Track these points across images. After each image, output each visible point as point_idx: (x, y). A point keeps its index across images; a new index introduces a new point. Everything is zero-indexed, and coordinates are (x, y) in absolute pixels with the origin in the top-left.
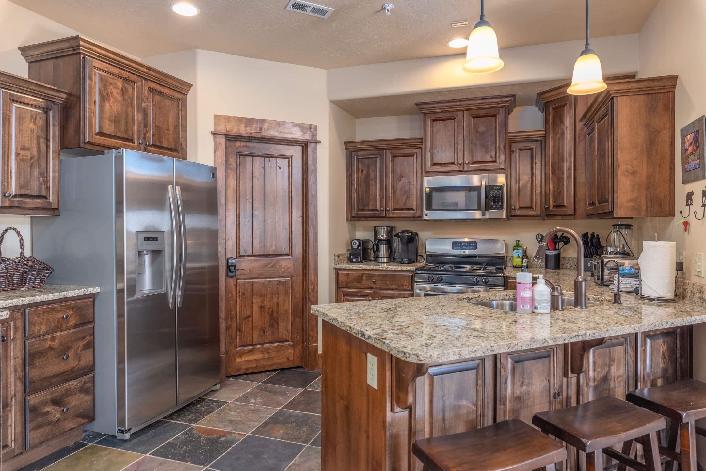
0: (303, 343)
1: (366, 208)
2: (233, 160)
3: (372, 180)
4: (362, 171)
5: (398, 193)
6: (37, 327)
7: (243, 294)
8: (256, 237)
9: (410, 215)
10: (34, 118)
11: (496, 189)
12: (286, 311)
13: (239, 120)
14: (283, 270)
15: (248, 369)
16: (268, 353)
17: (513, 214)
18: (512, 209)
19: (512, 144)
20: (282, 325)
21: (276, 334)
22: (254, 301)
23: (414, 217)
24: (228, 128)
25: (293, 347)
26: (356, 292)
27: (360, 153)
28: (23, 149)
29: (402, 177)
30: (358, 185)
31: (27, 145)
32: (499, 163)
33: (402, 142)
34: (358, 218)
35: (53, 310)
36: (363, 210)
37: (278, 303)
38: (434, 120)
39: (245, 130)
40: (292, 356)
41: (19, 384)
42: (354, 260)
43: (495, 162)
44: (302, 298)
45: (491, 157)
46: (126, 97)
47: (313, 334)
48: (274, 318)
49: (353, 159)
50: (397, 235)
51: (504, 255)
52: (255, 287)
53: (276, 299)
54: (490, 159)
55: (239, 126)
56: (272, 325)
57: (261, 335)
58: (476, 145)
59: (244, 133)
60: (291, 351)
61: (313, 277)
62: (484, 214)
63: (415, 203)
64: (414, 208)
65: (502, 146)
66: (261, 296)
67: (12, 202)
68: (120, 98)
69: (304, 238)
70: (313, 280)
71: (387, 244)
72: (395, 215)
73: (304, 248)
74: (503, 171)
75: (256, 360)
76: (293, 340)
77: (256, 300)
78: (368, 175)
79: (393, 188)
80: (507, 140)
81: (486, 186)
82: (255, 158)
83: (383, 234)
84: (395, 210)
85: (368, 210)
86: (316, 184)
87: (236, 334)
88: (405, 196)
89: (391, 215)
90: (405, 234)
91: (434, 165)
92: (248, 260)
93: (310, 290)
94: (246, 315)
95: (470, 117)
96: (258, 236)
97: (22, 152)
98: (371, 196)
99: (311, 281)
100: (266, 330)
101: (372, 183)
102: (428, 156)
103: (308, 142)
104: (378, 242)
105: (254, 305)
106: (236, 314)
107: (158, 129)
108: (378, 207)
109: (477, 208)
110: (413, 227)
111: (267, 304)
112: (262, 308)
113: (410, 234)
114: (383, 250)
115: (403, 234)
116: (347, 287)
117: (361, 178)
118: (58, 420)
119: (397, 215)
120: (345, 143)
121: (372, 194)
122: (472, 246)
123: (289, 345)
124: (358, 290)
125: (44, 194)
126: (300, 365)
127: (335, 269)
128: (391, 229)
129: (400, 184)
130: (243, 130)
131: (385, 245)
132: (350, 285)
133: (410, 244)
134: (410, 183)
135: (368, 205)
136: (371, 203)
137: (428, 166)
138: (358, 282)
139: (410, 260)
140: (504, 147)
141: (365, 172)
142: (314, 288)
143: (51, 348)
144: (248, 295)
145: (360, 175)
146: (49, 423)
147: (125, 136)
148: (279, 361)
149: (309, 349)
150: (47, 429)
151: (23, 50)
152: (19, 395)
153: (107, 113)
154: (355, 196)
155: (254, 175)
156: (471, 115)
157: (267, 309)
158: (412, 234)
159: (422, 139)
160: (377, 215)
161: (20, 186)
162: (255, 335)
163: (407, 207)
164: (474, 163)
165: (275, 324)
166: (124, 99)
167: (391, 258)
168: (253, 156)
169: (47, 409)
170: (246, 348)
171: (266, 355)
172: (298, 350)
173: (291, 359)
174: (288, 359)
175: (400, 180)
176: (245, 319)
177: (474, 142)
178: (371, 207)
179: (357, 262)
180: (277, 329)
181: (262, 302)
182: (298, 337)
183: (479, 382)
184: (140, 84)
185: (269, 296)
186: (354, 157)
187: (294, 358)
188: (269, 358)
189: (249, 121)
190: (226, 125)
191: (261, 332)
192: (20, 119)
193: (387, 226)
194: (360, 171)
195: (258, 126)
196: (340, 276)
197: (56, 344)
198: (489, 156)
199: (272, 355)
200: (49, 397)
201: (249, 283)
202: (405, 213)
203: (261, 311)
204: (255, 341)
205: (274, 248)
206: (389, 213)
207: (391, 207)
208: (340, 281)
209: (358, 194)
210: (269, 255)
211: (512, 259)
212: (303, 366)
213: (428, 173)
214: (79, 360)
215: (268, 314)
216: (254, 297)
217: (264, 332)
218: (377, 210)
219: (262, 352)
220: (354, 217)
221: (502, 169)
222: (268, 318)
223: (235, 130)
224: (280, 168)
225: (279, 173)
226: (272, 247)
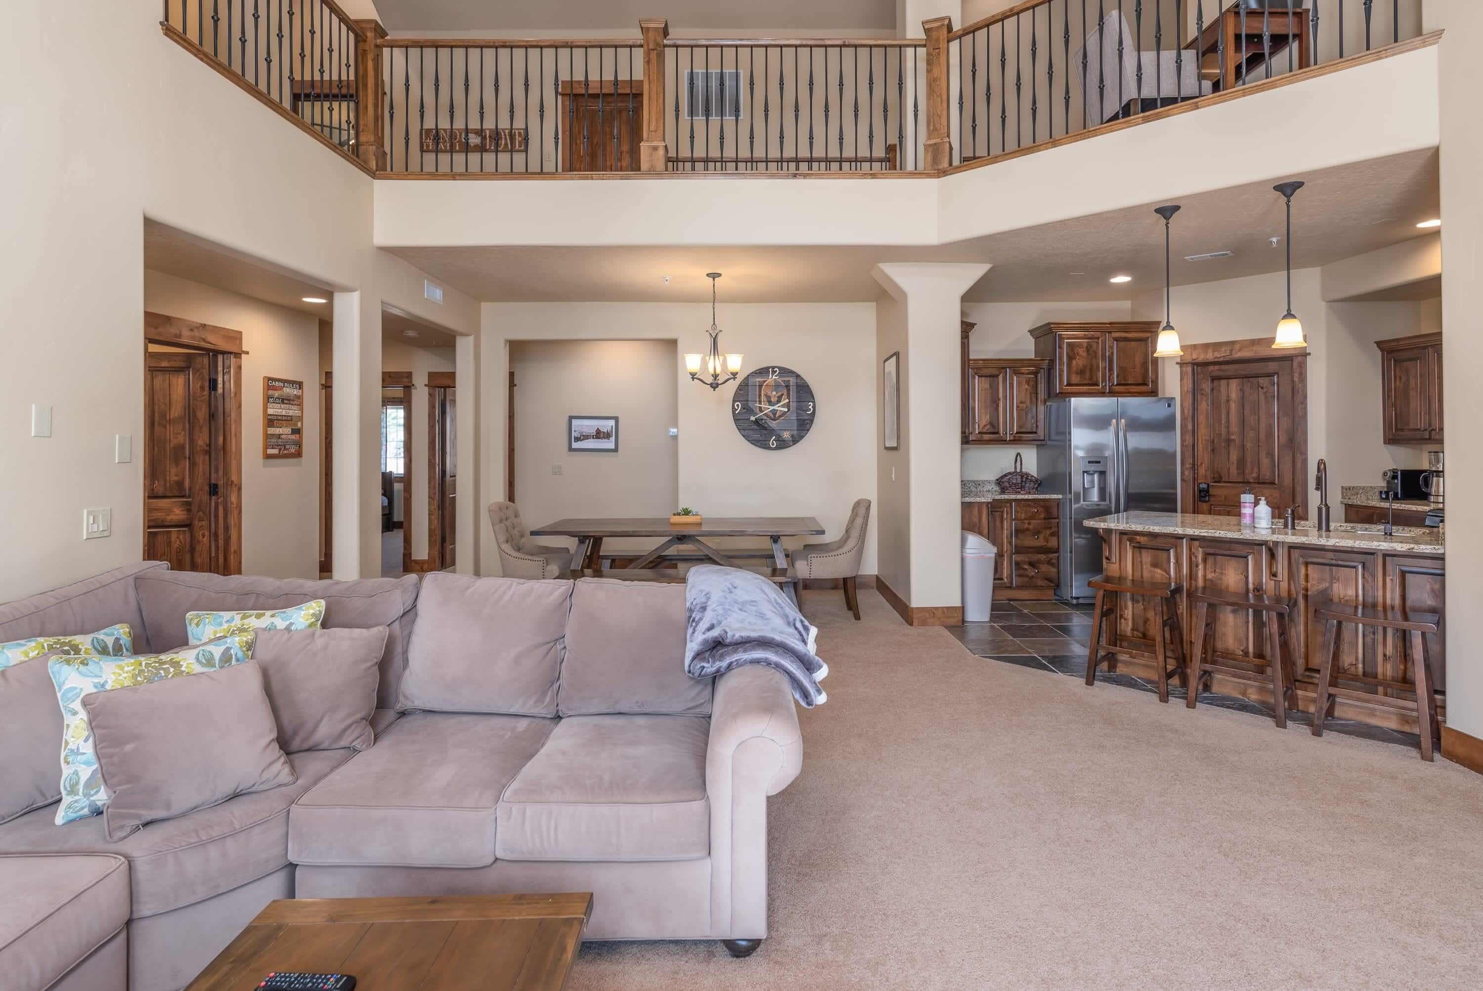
1: (1407, 428)
2: (1207, 386)
4: (1400, 378)
6: (1019, 514)
10: (1028, 382)
13: (1206, 346)
24: (1195, 357)
28: (1021, 403)
30: (1396, 397)
31: (1023, 400)
35: (1029, 505)
36: (1404, 430)
39: (1213, 355)
41: (1009, 545)
46: (1091, 352)
49: (1389, 362)
55: (1207, 352)
59: (1211, 358)
67: (1015, 437)
68: (1085, 354)
78: (1406, 385)
82: (1231, 381)
85: (1409, 430)
96: (1235, 462)
97: (1021, 405)
98: (1413, 413)
104: (1428, 474)
107: (1122, 370)
118: (1033, 577)
125: (1035, 430)
130: (1210, 356)
135: (1408, 423)
143: (1028, 529)
146: (1027, 576)
147: (1090, 382)
150: (1026, 579)
151: (1031, 332)
152: (1009, 552)
153: (1074, 369)
154: (1392, 412)
155: (1230, 398)
161: (1019, 426)
166: (1088, 354)
168: (1227, 378)
169: (1026, 567)
184: (1103, 338)
189: (1217, 346)
190: (1192, 354)
192: (1019, 383)
194: (1398, 378)
195: (1229, 348)
197: (1031, 527)
200: (1027, 560)
205: (1254, 475)
210: (1248, 483)
214: (1047, 542)
218: (1420, 430)
220: (1396, 439)
223: (1202, 357)
224: (1262, 388)
225: (1260, 393)
226: (1252, 473)
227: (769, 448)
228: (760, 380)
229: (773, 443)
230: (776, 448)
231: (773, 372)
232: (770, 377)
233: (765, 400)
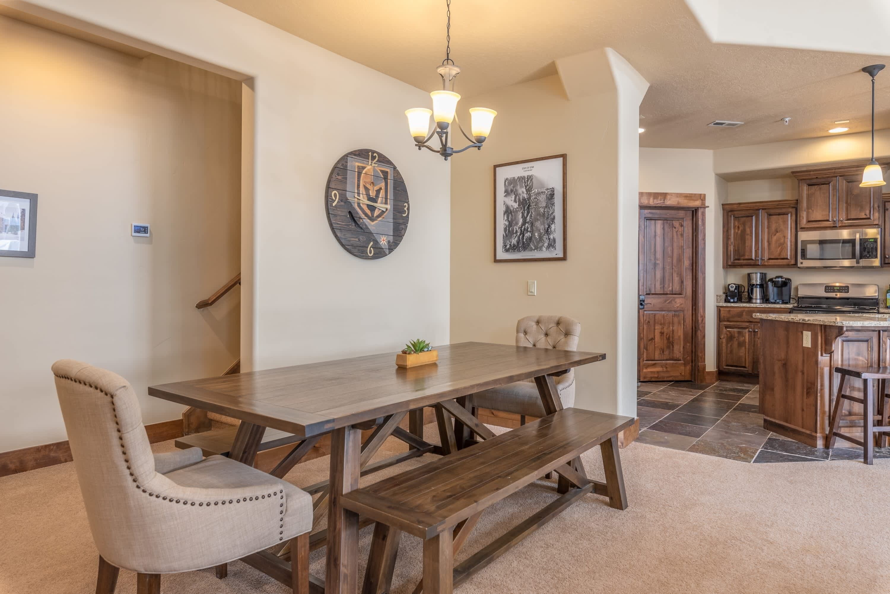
0: (692, 362)
1: (742, 258)
2: (642, 224)
3: (748, 234)
4: (738, 227)
5: (773, 245)
7: (649, 322)
8: (658, 280)
9: (785, 263)
11: (870, 241)
12: (679, 337)
13: (650, 194)
14: (677, 305)
15: (651, 378)
16: (666, 368)
17: (886, 262)
18: (887, 258)
19: (886, 203)
20: (676, 347)
21: (671, 354)
22: (656, 327)
23: (788, 265)
25: (685, 365)
26: (736, 325)
27: (735, 212)
29: (777, 232)
30: (735, 239)
32: (873, 219)
33: (778, 203)
34: (734, 266)
36: (739, 259)
37: (673, 331)
38: (809, 185)
39: (653, 202)
40: (683, 371)
42: (732, 300)
43: (869, 218)
44: (691, 327)
45: (866, 215)
47: (702, 356)
48: (670, 342)
49: (729, 218)
50: (771, 280)
51: (877, 297)
52: (657, 318)
53: (672, 328)
54: (865, 217)
55: (649, 199)
56: (668, 347)
57: (661, 353)
58: (850, 206)
59: (653, 204)
60: (682, 368)
61: (702, 311)
62: (858, 262)
63: (789, 254)
64: (789, 258)
65: (876, 206)
66: (661, 324)
69: (694, 281)
70: (702, 314)
71: (760, 287)
72: (770, 264)
73: (694, 289)
74: (877, 226)
75: (658, 372)
76: (684, 359)
77: (658, 328)
78: (744, 232)
79: (769, 242)
80: (881, 200)
81: (861, 240)
82: (657, 222)
83: (757, 279)
84: (769, 259)
85: (744, 260)
86: (704, 239)
87: (644, 351)
88: (780, 248)
89: (766, 264)
90: (780, 280)
91: (809, 221)
92: (652, 297)
93: (700, 321)
94: (650, 337)
95: (844, 181)
96: (659, 280)
98: (746, 248)
99: (700, 314)
100: (665, 349)
101: (748, 237)
102: (804, 214)
103: (698, 208)
104: (752, 287)
105: (656, 331)
106: (644, 336)
108: (753, 257)
109: (851, 257)
110: (786, 274)
111: (665, 330)
112: (662, 333)
113: (784, 280)
114: (757, 293)
115: (777, 280)
116: (728, 321)
117: (737, 233)
119: (772, 263)
120: (723, 205)
121: (748, 246)
122: (845, 290)
123: (682, 363)
124: (738, 323)
126: (690, 379)
127: (717, 306)
128: (763, 276)
129: (775, 238)
131: (758, 289)
132: (731, 319)
133: (784, 288)
134: (784, 237)
135: (744, 255)
136: (747, 254)
137: (803, 222)
138: (739, 317)
139: (783, 301)
140: (879, 207)
141: (741, 228)
142: (702, 320)
144: (652, 322)
145: (736, 231)
148: (674, 375)
149: (698, 367)
154: (731, 248)
155: (656, 234)
156: (845, 180)
157: (665, 335)
158: (786, 280)
159: (797, 200)
160: (752, 264)
162: (657, 353)
163: (782, 257)
164: (848, 220)
165: (671, 346)
167: (765, 299)
168: (655, 220)
170: (651, 362)
171: (665, 369)
172: (688, 367)
173: (683, 374)
174: (681, 374)
175: (775, 235)
176: (650, 340)
177: (849, 202)
178: (746, 257)
179: (734, 302)
180: (673, 350)
181: (662, 329)
182: (688, 358)
183: (869, 349)
185: (666, 325)
186: (731, 216)
187: (685, 373)
188: (667, 371)
189: (656, 195)
191: (660, 351)
193: (760, 273)
194: (737, 227)
195: (663, 198)
196: (722, 312)
198: (864, 214)
199: (669, 369)
201: (652, 314)
202: (780, 262)
203: (661, 336)
204: (657, 357)
205: (670, 288)
206: (764, 262)
207: (766, 257)
208: (722, 316)
209: (734, 246)
210: (667, 294)
211: (885, 302)
212: (693, 380)
213: (803, 229)
215: (666, 338)
216: (656, 325)
217: (663, 352)
218: (752, 259)
219: (662, 367)
220: (730, 265)
221: (876, 225)
222: (666, 342)
223: (652, 202)
224: (675, 228)
225: (674, 231)
226: (669, 287)
227: (367, 258)
228: (360, 165)
229: (370, 251)
230: (373, 258)
231: (373, 158)
232: (370, 163)
233: (364, 193)
